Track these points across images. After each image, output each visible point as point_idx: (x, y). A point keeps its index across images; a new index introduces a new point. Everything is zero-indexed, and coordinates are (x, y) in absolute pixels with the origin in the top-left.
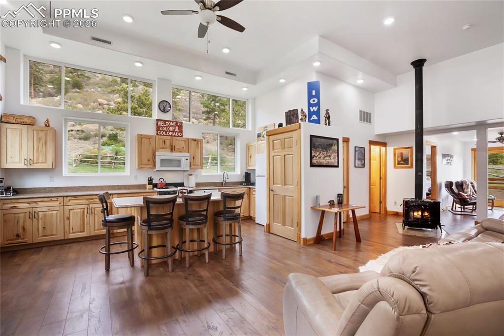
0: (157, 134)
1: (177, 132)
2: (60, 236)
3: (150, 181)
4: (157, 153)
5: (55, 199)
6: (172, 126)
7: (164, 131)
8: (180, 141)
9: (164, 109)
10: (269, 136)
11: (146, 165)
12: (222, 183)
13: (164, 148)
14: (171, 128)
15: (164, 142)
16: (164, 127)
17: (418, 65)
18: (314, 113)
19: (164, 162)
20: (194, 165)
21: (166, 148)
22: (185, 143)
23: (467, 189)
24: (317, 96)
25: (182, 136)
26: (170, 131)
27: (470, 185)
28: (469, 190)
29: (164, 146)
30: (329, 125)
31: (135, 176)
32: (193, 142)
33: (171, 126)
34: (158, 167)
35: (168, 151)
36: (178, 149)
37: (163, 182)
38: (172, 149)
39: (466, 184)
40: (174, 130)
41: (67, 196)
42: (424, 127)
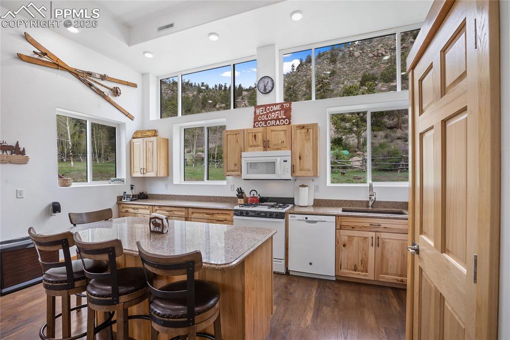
0: (254, 127)
1: (282, 118)
3: (241, 193)
4: (243, 154)
6: (275, 111)
7: (262, 121)
8: (277, 133)
9: (265, 89)
11: (233, 171)
12: (368, 202)
13: (255, 146)
14: (273, 116)
15: (255, 136)
16: (264, 114)
20: (301, 170)
21: (258, 146)
22: (285, 134)
25: (290, 123)
26: (271, 120)
29: (255, 144)
31: (232, 186)
32: (299, 131)
33: (273, 111)
34: (245, 175)
35: (260, 150)
36: (275, 145)
37: (255, 195)
38: (266, 146)
40: (277, 116)
41: (155, 206)
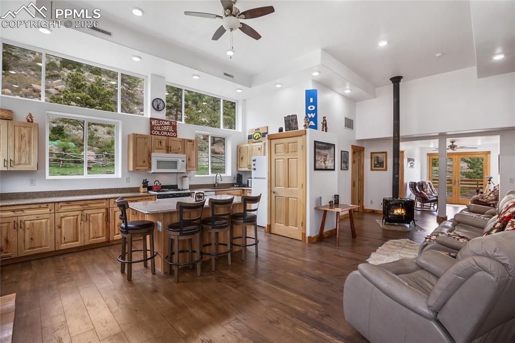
0: (151, 134)
1: (171, 132)
2: (50, 247)
3: (145, 184)
4: (153, 154)
5: (45, 206)
6: (166, 126)
7: (158, 131)
8: (176, 142)
9: (158, 108)
10: (271, 139)
11: (141, 166)
12: (215, 184)
13: (160, 149)
14: (165, 128)
15: (160, 142)
16: (159, 126)
17: (396, 80)
18: (311, 119)
19: (160, 164)
20: (189, 167)
21: (162, 149)
22: (181, 144)
23: (427, 188)
24: (315, 103)
25: (176, 137)
26: (164, 131)
27: (429, 185)
28: (428, 189)
29: (160, 147)
30: (326, 131)
31: (127, 179)
32: (189, 143)
33: (165, 125)
34: (154, 169)
35: (164, 152)
36: (174, 150)
37: (158, 184)
38: (168, 150)
39: (425, 184)
40: (168, 130)
41: (58, 202)
42: (401, 135)
